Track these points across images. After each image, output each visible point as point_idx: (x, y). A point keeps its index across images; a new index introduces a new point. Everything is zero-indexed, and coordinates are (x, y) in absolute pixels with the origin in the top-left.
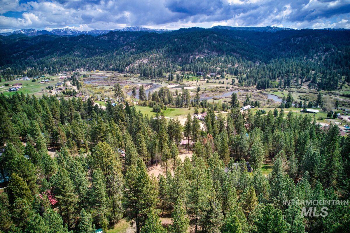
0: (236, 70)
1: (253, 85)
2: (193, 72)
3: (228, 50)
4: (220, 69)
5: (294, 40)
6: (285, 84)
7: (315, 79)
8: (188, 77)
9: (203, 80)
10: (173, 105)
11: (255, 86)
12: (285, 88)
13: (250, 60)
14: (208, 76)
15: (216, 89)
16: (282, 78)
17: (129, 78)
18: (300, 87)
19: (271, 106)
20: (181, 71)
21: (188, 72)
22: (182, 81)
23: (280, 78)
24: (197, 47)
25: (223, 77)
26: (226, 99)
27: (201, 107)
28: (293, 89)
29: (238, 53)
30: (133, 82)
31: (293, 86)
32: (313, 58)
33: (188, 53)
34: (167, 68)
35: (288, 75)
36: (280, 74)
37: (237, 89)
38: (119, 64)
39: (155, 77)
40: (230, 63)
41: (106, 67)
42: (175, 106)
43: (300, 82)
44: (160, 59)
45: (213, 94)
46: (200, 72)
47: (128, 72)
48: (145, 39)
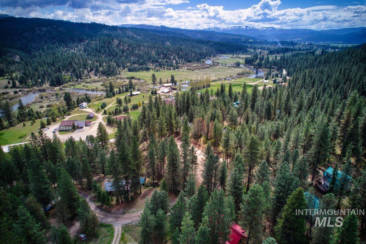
12: (79, 80)
18: (90, 77)
28: (86, 80)
31: (84, 78)
43: (86, 72)
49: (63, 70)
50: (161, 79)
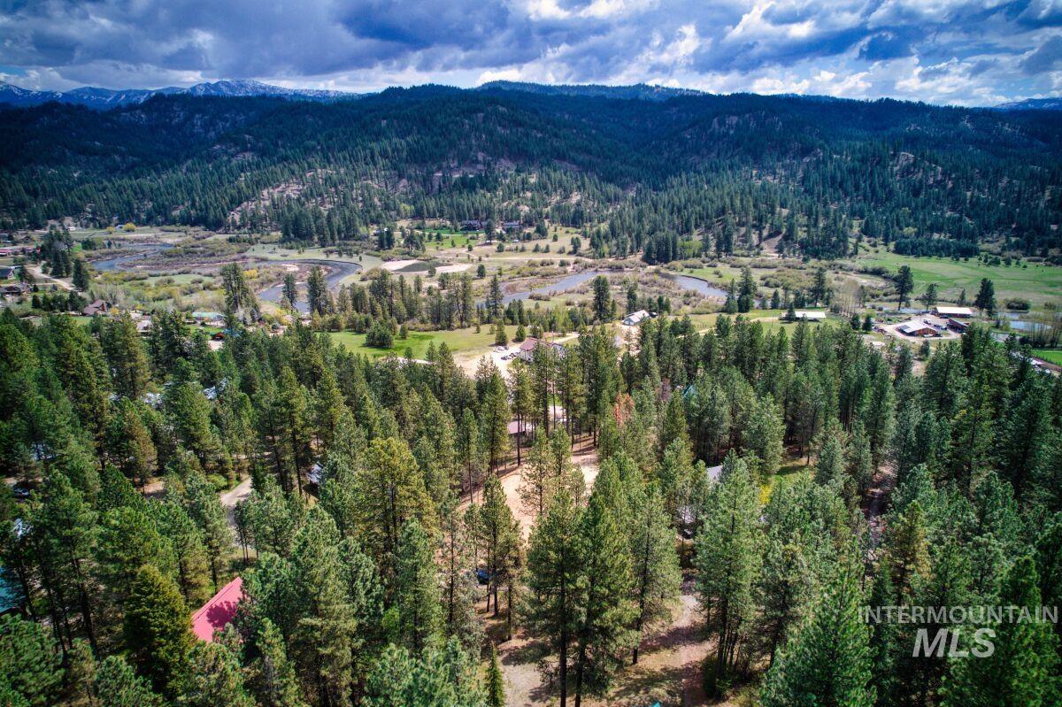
0: (576, 212)
1: (632, 252)
2: (451, 219)
3: (543, 153)
4: (531, 211)
5: (721, 123)
6: (718, 246)
7: (791, 230)
8: (439, 238)
9: (486, 244)
10: (423, 321)
11: (640, 255)
12: (719, 257)
13: (610, 181)
14: (498, 231)
15: (531, 269)
16: (708, 228)
17: (247, 245)
18: (758, 254)
19: (697, 309)
20: (413, 217)
21: (435, 222)
22: (424, 250)
23: (702, 229)
24: (452, 145)
25: (542, 233)
26: (570, 297)
27: (508, 324)
28: (741, 258)
29: (574, 161)
30: (263, 260)
31: (739, 252)
32: (774, 173)
33: (426, 162)
34: (368, 212)
35: (724, 222)
36: (701, 218)
37: (591, 266)
38: (205, 203)
39: (333, 238)
40: (556, 191)
41: (159, 213)
42: (429, 325)
43: (755, 238)
44: (341, 182)
45: (526, 283)
46: (472, 222)
47: (239, 228)
48: (280, 122)
49: (697, 226)
50: (931, 288)
